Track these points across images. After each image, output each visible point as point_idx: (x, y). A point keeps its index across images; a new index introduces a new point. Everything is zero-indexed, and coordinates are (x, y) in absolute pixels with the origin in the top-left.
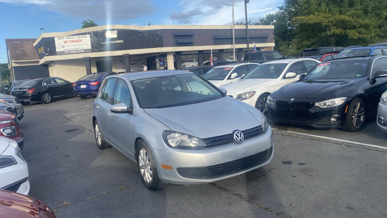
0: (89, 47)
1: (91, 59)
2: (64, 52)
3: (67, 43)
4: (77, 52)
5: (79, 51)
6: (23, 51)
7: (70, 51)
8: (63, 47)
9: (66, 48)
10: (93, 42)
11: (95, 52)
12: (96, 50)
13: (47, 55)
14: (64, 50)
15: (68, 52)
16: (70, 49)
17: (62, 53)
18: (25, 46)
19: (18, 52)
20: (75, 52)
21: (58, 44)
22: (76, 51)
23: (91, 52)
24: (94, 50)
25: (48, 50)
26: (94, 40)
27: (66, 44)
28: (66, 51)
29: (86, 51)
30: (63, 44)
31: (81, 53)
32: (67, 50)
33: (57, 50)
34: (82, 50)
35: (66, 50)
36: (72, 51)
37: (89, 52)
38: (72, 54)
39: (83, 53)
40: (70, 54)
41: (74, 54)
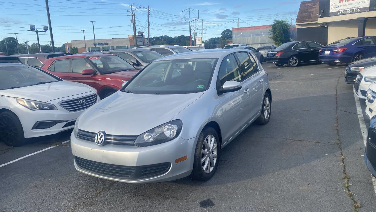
0: (367, 5)
1: (366, 20)
2: (337, 12)
3: (343, 2)
5: (354, 11)
6: (310, 13)
7: (344, 11)
8: (338, 7)
9: (340, 8)
11: (373, 10)
13: (320, 17)
14: (338, 10)
15: (342, 12)
16: (345, 9)
17: (335, 14)
18: (314, 7)
19: (305, 14)
20: (349, 12)
21: (333, 4)
22: (351, 10)
23: (368, 11)
24: (372, 8)
25: (322, 11)
27: (342, 4)
28: (340, 12)
29: (362, 10)
30: (338, 4)
31: (355, 13)
33: (331, 11)
34: (358, 9)
35: (340, 10)
36: (346, 11)
37: (366, 12)
38: (346, 14)
39: (358, 12)
40: (344, 14)
41: (348, 14)
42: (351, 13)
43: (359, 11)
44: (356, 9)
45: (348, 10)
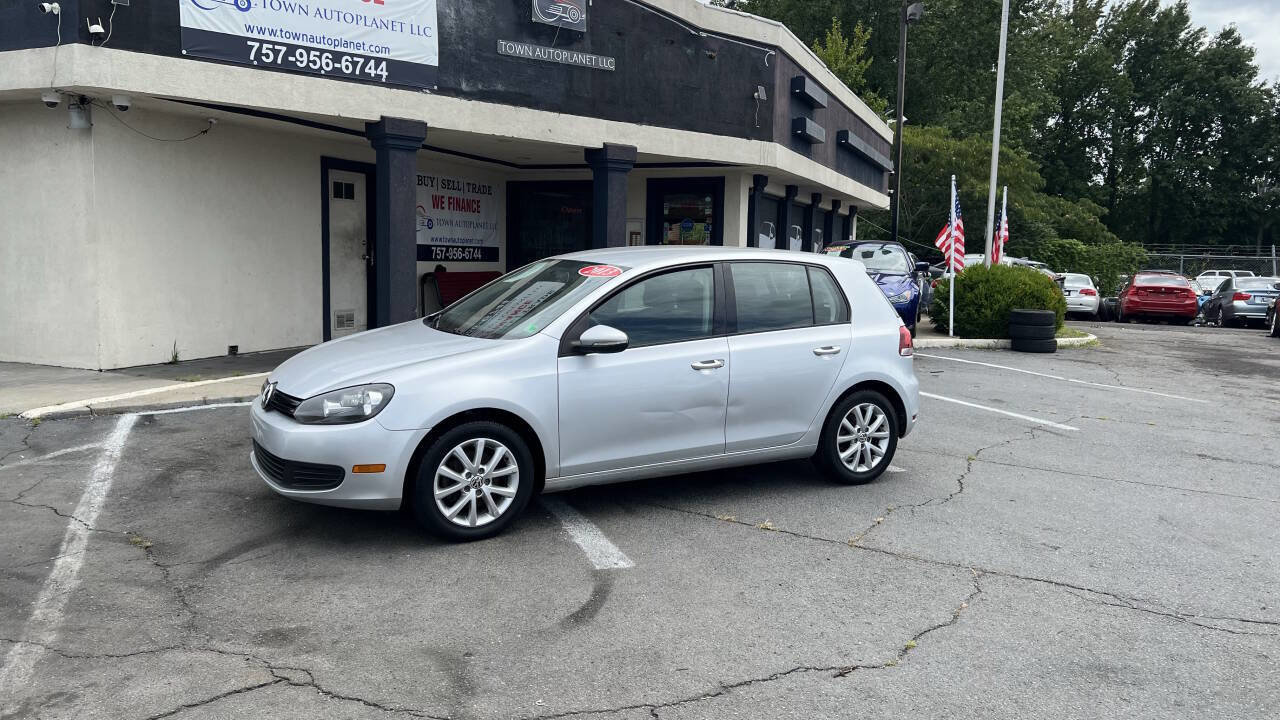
0: (426, 52)
2: (239, 42)
4: (344, 65)
5: (355, 64)
7: (291, 48)
8: (242, 4)
9: (260, 17)
10: (450, 22)
11: (457, 93)
12: (464, 86)
13: (96, 40)
14: (249, 29)
15: (276, 53)
16: (296, 36)
17: (227, 50)
20: (325, 63)
22: (337, 57)
24: (452, 84)
26: (458, 12)
28: (262, 42)
29: (404, 75)
31: (364, 79)
32: (272, 32)
33: (189, 16)
34: (378, 61)
35: (261, 31)
36: (308, 50)
37: (420, 90)
38: (307, 72)
39: (376, 81)
40: (289, 68)
41: (316, 74)
42: (336, 75)
43: (385, 74)
44: (367, 59)
45: (322, 51)
